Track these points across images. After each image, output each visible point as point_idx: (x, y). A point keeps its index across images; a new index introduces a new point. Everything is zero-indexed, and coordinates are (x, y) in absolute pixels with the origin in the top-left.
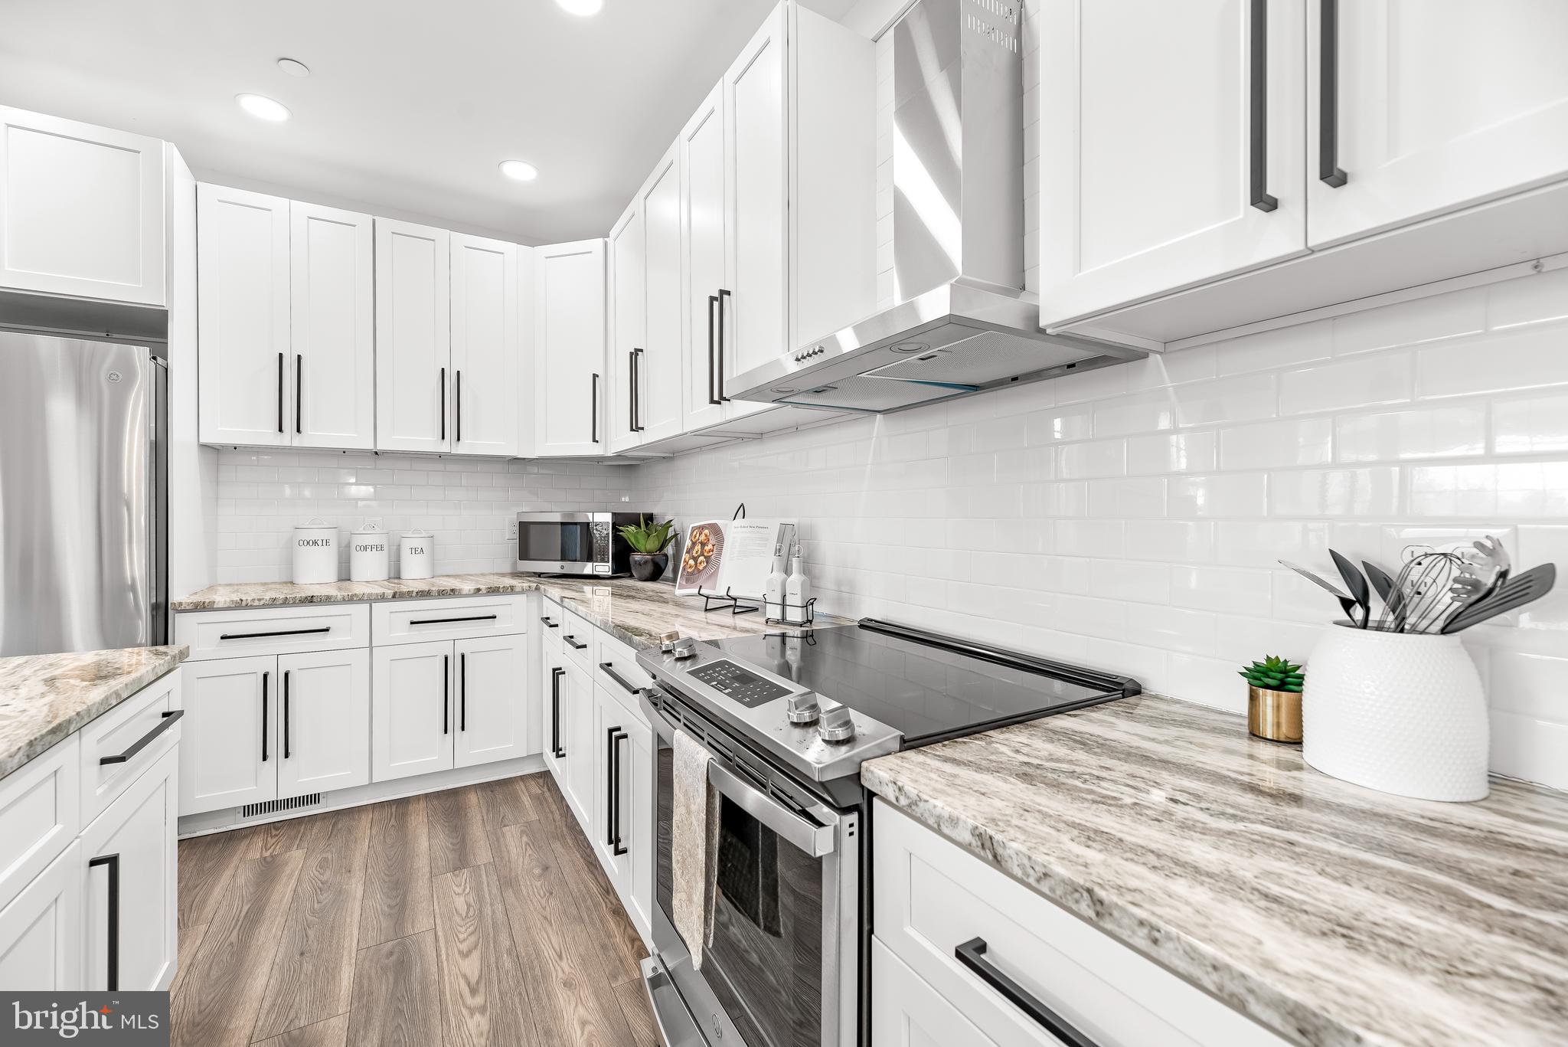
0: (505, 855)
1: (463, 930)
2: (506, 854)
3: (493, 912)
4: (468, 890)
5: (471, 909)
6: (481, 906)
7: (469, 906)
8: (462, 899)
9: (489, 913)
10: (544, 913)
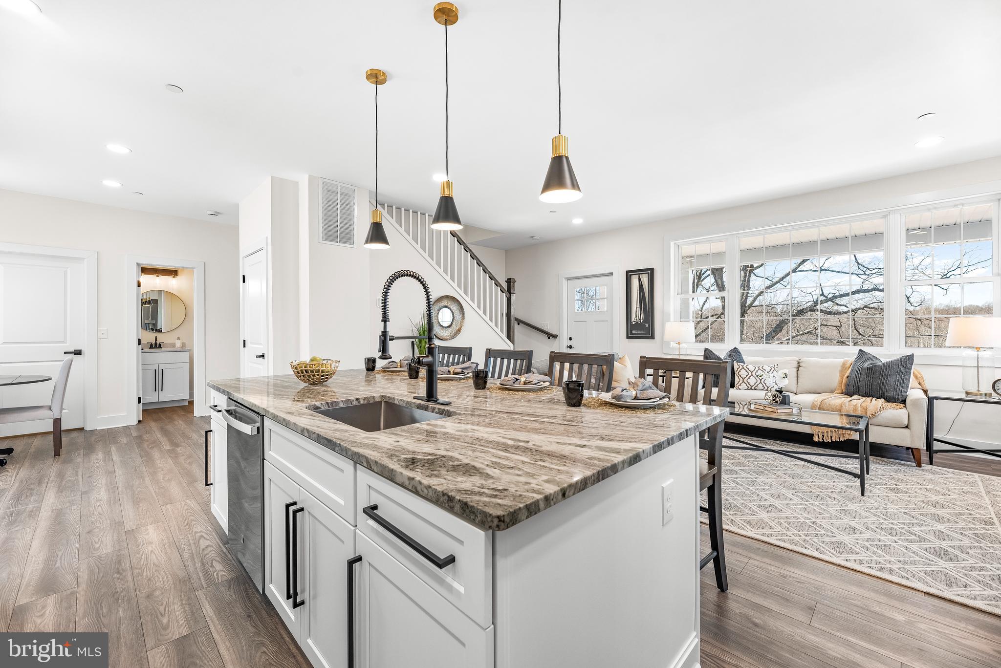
0: (185, 601)
1: (213, 555)
2: (184, 603)
3: (194, 565)
4: (215, 574)
5: (210, 565)
6: (204, 567)
7: (212, 566)
8: (217, 568)
9: (197, 565)
10: (157, 568)
